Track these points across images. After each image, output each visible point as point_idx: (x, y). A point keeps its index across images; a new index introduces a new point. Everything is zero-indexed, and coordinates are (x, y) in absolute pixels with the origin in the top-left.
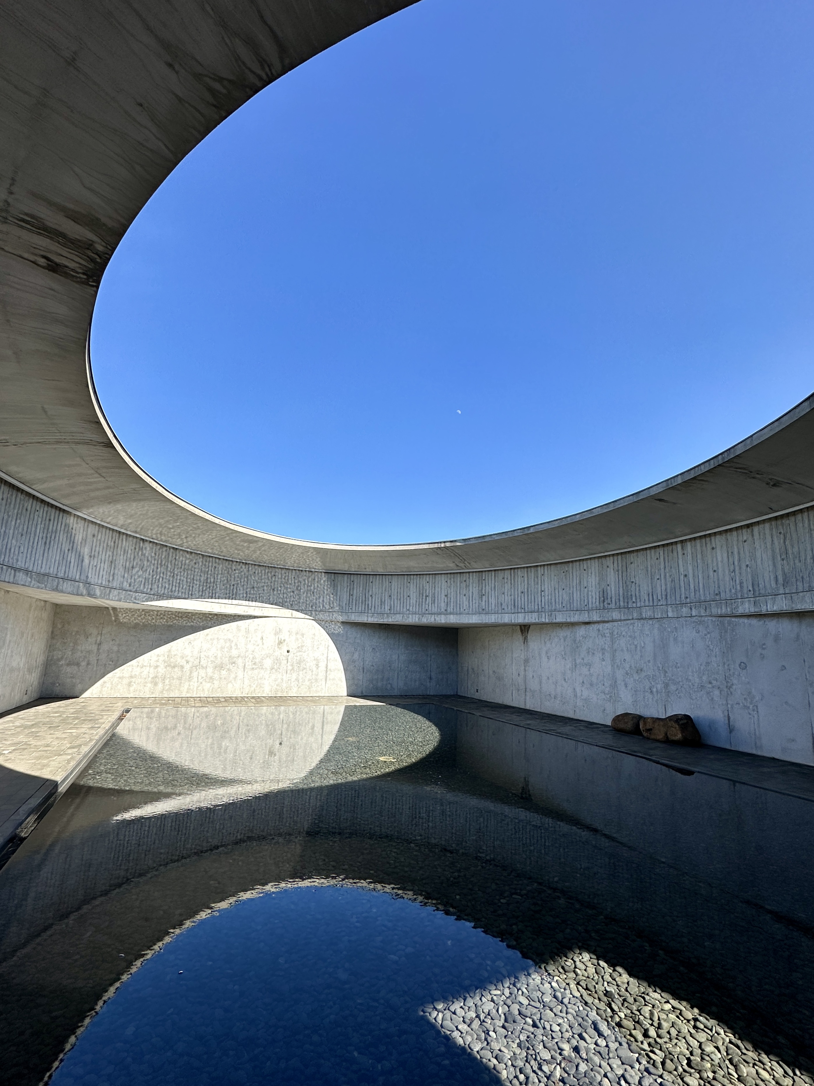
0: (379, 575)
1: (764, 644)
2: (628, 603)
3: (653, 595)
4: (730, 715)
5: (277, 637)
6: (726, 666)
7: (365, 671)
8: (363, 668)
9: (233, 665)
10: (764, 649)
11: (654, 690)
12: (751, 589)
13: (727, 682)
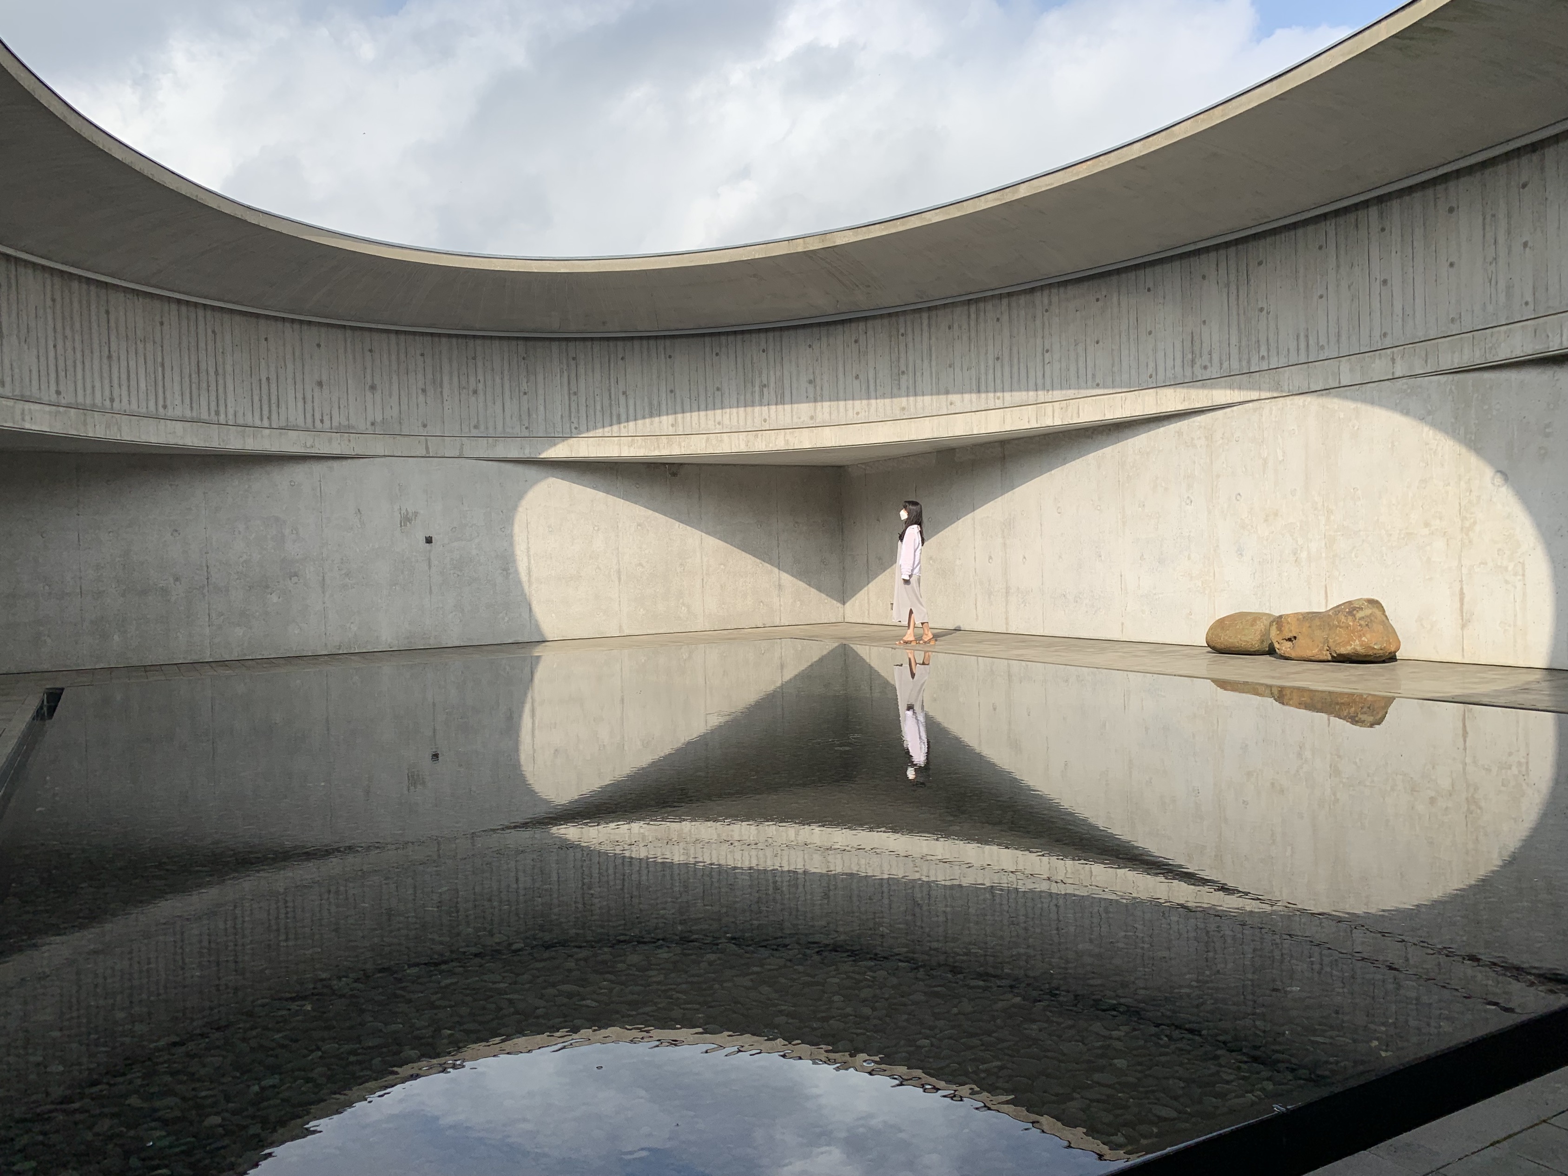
0: (641, 338)
1: (1548, 425)
2: (1249, 362)
3: (1307, 336)
4: (1465, 591)
5: (396, 507)
6: (1462, 483)
7: (623, 577)
8: (619, 572)
9: (295, 579)
10: (1547, 435)
11: (1304, 555)
12: (1530, 299)
13: (1464, 519)
